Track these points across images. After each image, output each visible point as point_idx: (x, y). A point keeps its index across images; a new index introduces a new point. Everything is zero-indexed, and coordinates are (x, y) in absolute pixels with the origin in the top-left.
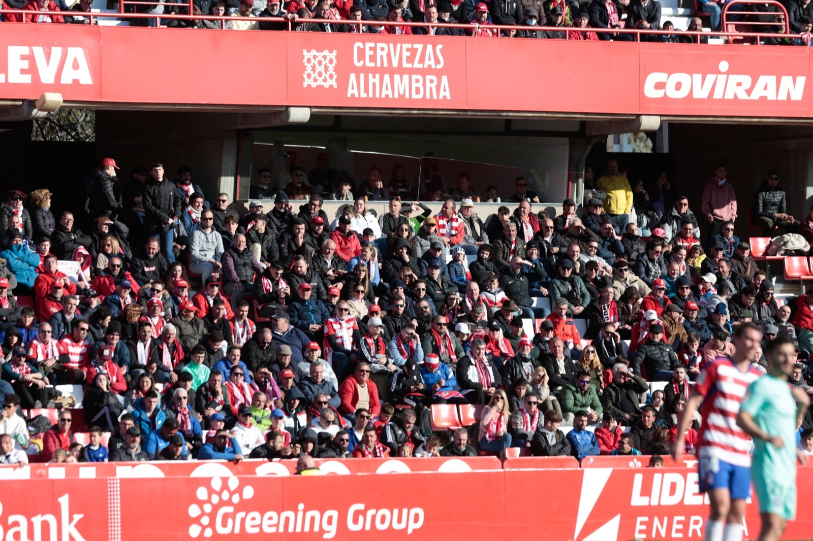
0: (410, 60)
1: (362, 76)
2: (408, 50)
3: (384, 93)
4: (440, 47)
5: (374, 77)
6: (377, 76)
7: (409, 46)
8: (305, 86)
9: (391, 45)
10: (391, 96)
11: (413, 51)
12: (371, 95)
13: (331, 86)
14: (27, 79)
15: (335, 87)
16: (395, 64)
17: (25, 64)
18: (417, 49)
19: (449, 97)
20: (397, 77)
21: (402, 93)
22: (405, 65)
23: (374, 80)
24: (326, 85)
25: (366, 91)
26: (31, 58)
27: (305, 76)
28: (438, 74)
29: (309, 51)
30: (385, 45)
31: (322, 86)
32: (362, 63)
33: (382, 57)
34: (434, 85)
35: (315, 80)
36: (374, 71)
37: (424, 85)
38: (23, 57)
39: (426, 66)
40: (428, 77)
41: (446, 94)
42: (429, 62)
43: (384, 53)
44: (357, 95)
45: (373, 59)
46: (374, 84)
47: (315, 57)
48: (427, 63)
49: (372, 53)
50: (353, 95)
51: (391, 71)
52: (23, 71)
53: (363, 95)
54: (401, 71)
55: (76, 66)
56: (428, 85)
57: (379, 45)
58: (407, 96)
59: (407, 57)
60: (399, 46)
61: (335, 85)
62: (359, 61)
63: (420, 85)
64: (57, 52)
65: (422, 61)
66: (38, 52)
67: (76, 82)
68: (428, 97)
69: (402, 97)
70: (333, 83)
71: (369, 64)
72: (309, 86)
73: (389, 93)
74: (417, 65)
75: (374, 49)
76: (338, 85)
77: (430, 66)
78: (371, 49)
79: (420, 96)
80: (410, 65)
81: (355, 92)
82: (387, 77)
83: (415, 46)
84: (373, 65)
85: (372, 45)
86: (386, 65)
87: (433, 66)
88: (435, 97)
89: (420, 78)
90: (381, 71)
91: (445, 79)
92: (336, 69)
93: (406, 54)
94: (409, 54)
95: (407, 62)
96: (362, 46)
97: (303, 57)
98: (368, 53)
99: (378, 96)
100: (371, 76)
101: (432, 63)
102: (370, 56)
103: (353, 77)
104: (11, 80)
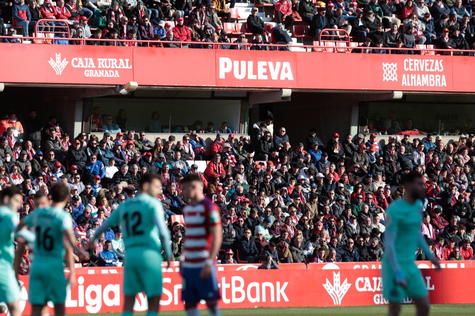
0: (429, 67)
1: (408, 75)
2: (427, 62)
3: (418, 83)
4: (441, 61)
5: (413, 76)
6: (415, 75)
7: (428, 60)
8: (384, 80)
9: (420, 60)
10: (421, 85)
11: (430, 63)
12: (412, 85)
13: (395, 80)
14: (266, 77)
15: (397, 81)
16: (422, 70)
17: (265, 70)
18: (431, 62)
19: (445, 86)
20: (423, 76)
21: (425, 84)
22: (427, 70)
23: (413, 77)
24: (393, 80)
25: (410, 83)
26: (267, 67)
27: (384, 75)
28: (441, 74)
29: (385, 63)
30: (417, 60)
31: (391, 81)
32: (408, 69)
33: (416, 66)
34: (439, 80)
35: (388, 78)
36: (413, 73)
37: (435, 79)
38: (264, 67)
39: (435, 71)
40: (437, 76)
41: (444, 84)
42: (437, 68)
43: (417, 64)
44: (406, 85)
45: (412, 67)
46: (413, 79)
47: (388, 66)
48: (436, 69)
49: (412, 64)
50: (404, 85)
51: (421, 73)
52: (264, 74)
53: (409, 85)
54: (425, 73)
55: (286, 71)
56: (437, 80)
57: (415, 60)
58: (428, 85)
59: (427, 66)
60: (423, 60)
61: (397, 80)
62: (406, 68)
63: (433, 79)
64: (278, 64)
65: (434, 68)
66: (271, 64)
67: (286, 79)
68: (437, 85)
69: (425, 85)
70: (395, 79)
71: (411, 70)
72: (385, 80)
73: (420, 83)
74: (431, 70)
75: (413, 62)
76: (398, 80)
77: (437, 70)
78: (412, 62)
79: (433, 85)
80: (428, 70)
81: (405, 83)
82: (419, 76)
83: (431, 60)
84: (412, 70)
85: (412, 60)
86: (418, 70)
87: (439, 71)
88: (440, 85)
89: (433, 76)
90: (416, 73)
91: (444, 76)
92: (397, 72)
93: (427, 65)
94: (428, 64)
95: (428, 68)
96: (408, 61)
97: (382, 66)
98: (411, 64)
99: (415, 85)
100: (412, 75)
101: (438, 69)
102: (411, 66)
103: (404, 76)
104: (259, 78)
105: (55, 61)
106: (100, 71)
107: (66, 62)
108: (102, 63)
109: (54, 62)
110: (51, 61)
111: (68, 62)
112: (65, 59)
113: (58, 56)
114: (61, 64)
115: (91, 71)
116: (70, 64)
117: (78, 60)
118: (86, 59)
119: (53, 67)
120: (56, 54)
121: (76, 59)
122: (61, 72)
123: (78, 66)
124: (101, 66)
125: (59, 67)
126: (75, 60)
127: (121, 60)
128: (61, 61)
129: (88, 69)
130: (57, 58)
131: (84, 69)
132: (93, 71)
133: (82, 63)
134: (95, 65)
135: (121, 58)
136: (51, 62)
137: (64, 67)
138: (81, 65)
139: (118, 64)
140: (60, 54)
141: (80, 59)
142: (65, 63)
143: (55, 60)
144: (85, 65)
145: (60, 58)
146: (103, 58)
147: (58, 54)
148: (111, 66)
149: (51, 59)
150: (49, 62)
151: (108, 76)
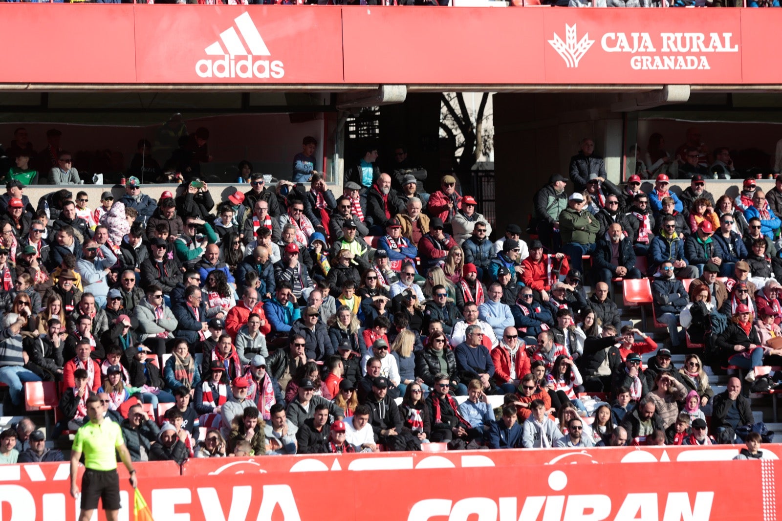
105: (564, 40)
106: (665, 58)
107: (588, 41)
108: (671, 43)
109: (561, 41)
110: (555, 41)
111: (592, 42)
112: (586, 36)
113: (571, 31)
114: (577, 46)
115: (644, 58)
116: (597, 46)
117: (617, 38)
118: (635, 35)
119: (560, 52)
120: (567, 27)
121: (612, 35)
122: (577, 62)
123: (617, 49)
124: (669, 47)
125: (572, 51)
126: (609, 39)
127: (714, 36)
128: (578, 40)
129: (637, 53)
130: (567, 34)
131: (629, 55)
132: (650, 58)
133: (625, 43)
134: (654, 47)
135: (714, 32)
136: (556, 43)
137: (584, 52)
138: (622, 47)
139: (707, 43)
140: (574, 27)
141: (622, 36)
142: (586, 43)
143: (563, 38)
144: (631, 45)
145: (575, 34)
146: (674, 33)
147: (571, 26)
148: (691, 47)
149: (556, 36)
150: (551, 42)
151: (684, 67)
